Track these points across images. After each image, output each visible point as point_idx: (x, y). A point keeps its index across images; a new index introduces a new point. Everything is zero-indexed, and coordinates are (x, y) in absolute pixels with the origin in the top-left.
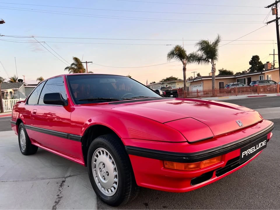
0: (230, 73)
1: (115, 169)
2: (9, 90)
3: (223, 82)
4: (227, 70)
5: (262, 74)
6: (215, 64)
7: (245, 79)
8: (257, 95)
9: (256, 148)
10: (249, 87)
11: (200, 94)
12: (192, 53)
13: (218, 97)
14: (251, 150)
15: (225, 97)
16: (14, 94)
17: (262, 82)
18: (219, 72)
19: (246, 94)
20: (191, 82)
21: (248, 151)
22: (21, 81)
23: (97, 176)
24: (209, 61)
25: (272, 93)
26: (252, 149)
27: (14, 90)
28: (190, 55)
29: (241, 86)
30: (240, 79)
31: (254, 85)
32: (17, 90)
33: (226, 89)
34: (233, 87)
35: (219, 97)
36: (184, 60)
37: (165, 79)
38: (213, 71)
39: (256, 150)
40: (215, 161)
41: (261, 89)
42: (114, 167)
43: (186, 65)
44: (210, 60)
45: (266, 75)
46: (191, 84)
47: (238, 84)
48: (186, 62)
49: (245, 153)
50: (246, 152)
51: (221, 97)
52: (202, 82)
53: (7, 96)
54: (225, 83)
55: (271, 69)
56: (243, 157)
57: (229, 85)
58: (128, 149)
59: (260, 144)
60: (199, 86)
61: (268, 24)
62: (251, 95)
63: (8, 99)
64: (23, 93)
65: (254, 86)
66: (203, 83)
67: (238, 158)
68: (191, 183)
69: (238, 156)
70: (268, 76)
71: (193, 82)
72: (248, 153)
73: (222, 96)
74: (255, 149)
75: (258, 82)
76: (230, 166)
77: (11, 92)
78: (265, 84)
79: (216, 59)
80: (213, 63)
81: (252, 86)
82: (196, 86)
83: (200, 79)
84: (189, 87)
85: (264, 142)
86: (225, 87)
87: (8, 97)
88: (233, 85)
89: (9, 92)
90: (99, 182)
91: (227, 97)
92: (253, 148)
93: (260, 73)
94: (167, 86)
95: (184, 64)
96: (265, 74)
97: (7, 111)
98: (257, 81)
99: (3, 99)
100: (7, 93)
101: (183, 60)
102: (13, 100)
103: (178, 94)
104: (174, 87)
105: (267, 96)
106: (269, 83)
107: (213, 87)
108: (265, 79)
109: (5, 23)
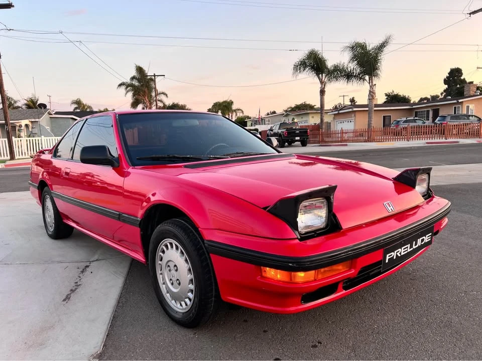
0: (404, 100)
1: (189, 270)
2: (24, 122)
3: (390, 116)
4: (399, 94)
5: (458, 103)
6: (375, 85)
7: (428, 112)
8: (444, 140)
9: (411, 247)
10: (434, 127)
11: (346, 136)
12: (336, 64)
13: (377, 142)
14: (403, 251)
15: (389, 143)
16: (32, 128)
17: (456, 117)
18: (386, 97)
19: (425, 138)
20: (334, 114)
21: (397, 252)
22: (43, 106)
23: (164, 284)
24: (364, 80)
25: (471, 138)
26: (404, 249)
27: (32, 122)
28: (333, 68)
29: (420, 123)
30: (419, 112)
31: (441, 122)
32: (37, 121)
33: (394, 127)
34: (406, 125)
35: (379, 142)
36: (322, 76)
37: (293, 107)
38: (371, 98)
39: (412, 249)
40: (340, 267)
41: (454, 130)
42: (188, 267)
43: (325, 86)
44: (367, 77)
45: (465, 106)
46: (334, 118)
47: (414, 121)
48: (326, 79)
49: (392, 255)
50: (394, 254)
51: (381, 142)
52: (353, 115)
53: (20, 132)
54: (394, 117)
55: (476, 94)
56: (387, 261)
57: (399, 121)
58: (209, 245)
59: (419, 241)
60: (348, 122)
61: (472, 15)
62: (433, 141)
63: (22, 137)
64: (47, 127)
65: (442, 124)
66: (355, 116)
67: (379, 263)
68: (302, 300)
69: (379, 260)
70: (468, 107)
71: (338, 113)
72: (397, 255)
73: (384, 141)
74: (410, 249)
75: (449, 117)
76: (368, 273)
77: (27, 126)
78: (462, 122)
79: (377, 75)
80: (372, 82)
81: (438, 125)
82: (343, 122)
83: (350, 110)
84: (330, 123)
85: (427, 236)
86: (392, 125)
87: (22, 134)
88: (406, 122)
89: (23, 125)
90: (168, 292)
91: (392, 142)
92: (407, 247)
93: (455, 101)
94: (293, 119)
95: (322, 82)
96: (464, 104)
97: (21, 157)
98: (449, 115)
99: (13, 138)
100: (20, 126)
101: (320, 75)
102: (31, 139)
103: (308, 136)
104: (306, 121)
105: (460, 143)
106: (469, 119)
107: (369, 124)
108: (463, 113)
109: (13, 6)
